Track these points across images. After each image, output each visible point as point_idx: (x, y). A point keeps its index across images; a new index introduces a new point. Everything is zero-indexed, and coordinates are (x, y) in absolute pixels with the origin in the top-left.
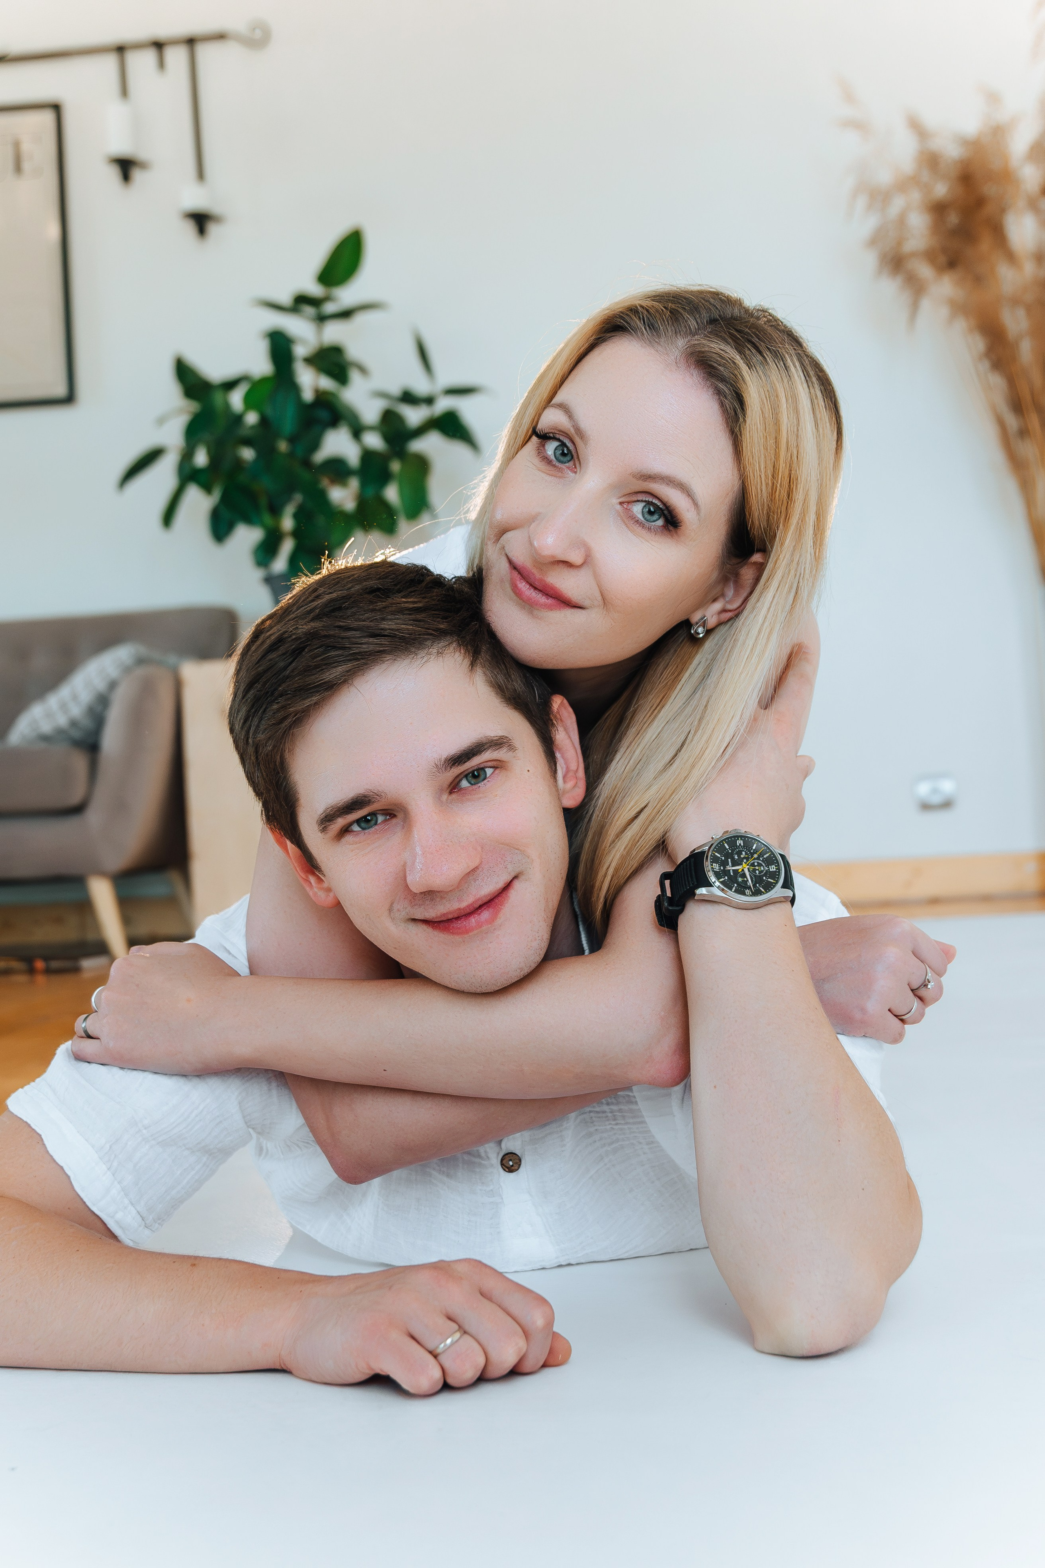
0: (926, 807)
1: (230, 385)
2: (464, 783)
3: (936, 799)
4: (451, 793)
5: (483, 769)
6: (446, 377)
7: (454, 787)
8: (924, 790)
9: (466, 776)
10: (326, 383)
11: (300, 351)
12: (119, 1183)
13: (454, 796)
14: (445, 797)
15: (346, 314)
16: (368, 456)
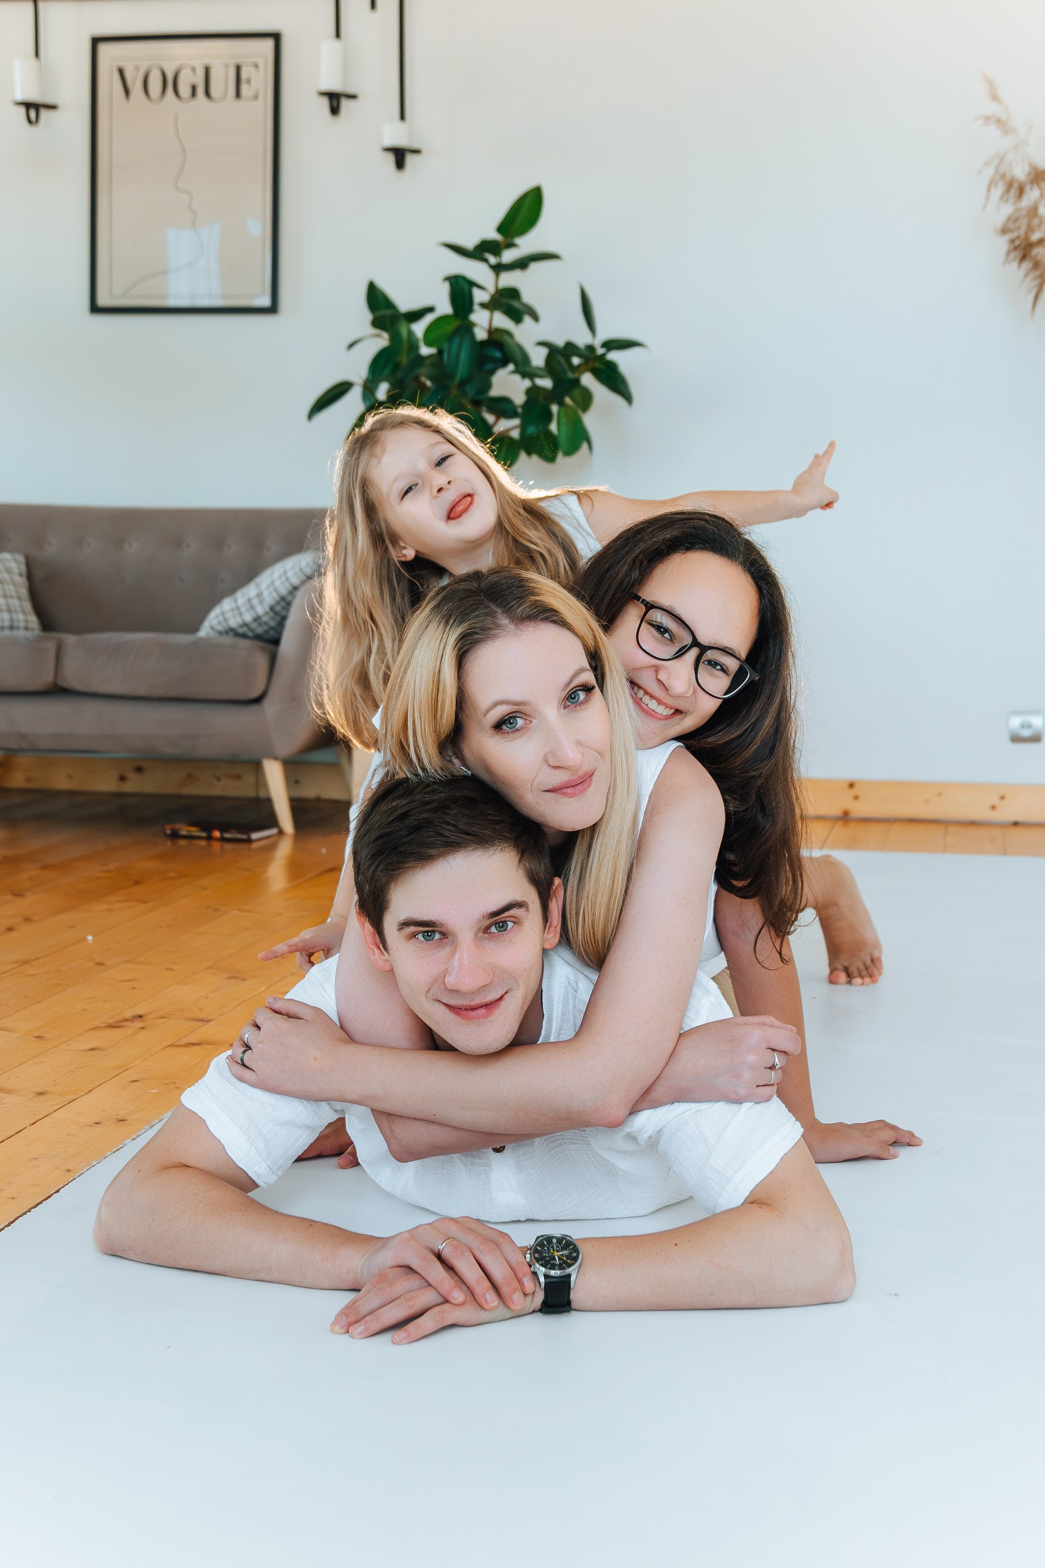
0: (1016, 739)
1: (415, 316)
2: (493, 929)
3: (1026, 733)
4: (484, 933)
5: (506, 922)
6: (605, 332)
7: (486, 930)
8: (1015, 722)
9: (496, 924)
10: (501, 321)
11: (479, 296)
12: (255, 1148)
13: (486, 935)
14: (481, 934)
15: (522, 264)
16: (533, 393)
